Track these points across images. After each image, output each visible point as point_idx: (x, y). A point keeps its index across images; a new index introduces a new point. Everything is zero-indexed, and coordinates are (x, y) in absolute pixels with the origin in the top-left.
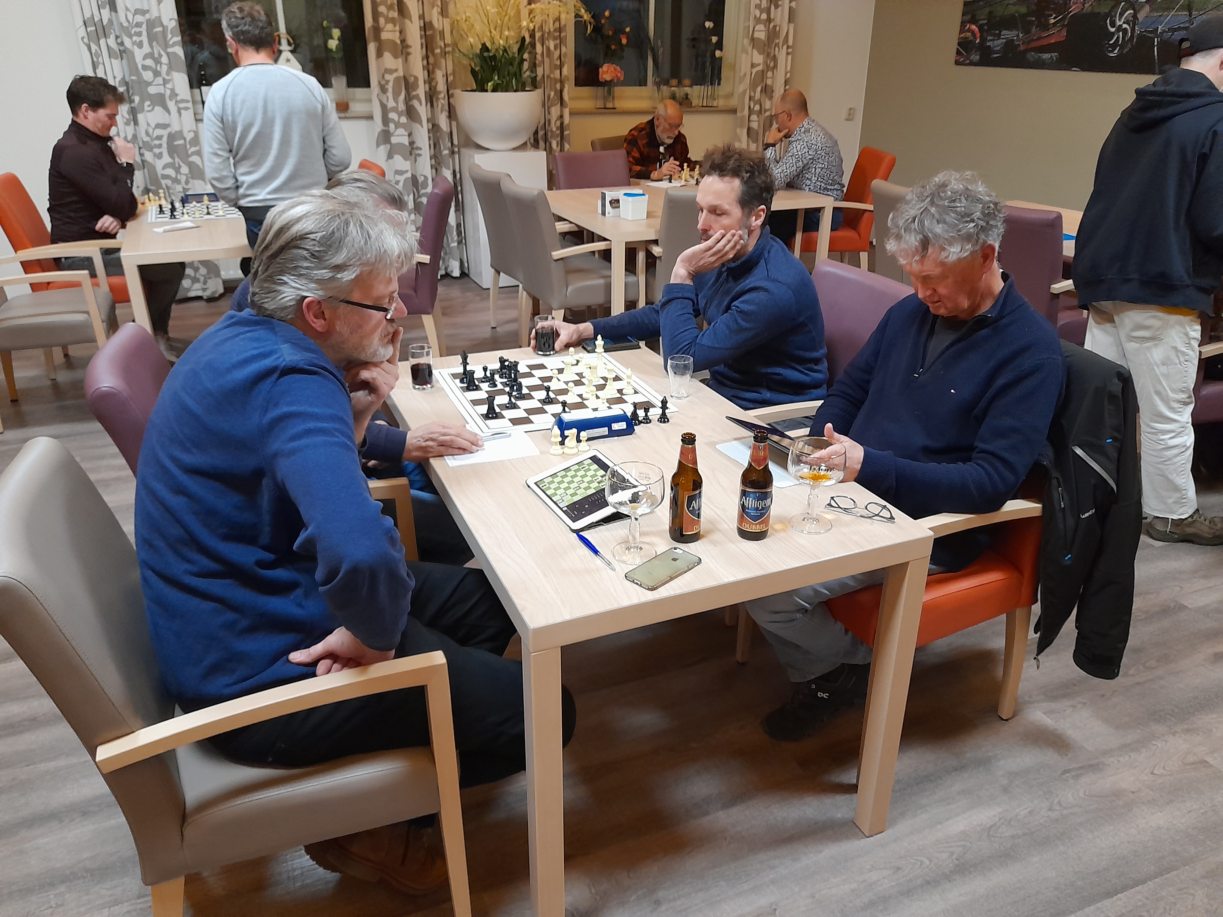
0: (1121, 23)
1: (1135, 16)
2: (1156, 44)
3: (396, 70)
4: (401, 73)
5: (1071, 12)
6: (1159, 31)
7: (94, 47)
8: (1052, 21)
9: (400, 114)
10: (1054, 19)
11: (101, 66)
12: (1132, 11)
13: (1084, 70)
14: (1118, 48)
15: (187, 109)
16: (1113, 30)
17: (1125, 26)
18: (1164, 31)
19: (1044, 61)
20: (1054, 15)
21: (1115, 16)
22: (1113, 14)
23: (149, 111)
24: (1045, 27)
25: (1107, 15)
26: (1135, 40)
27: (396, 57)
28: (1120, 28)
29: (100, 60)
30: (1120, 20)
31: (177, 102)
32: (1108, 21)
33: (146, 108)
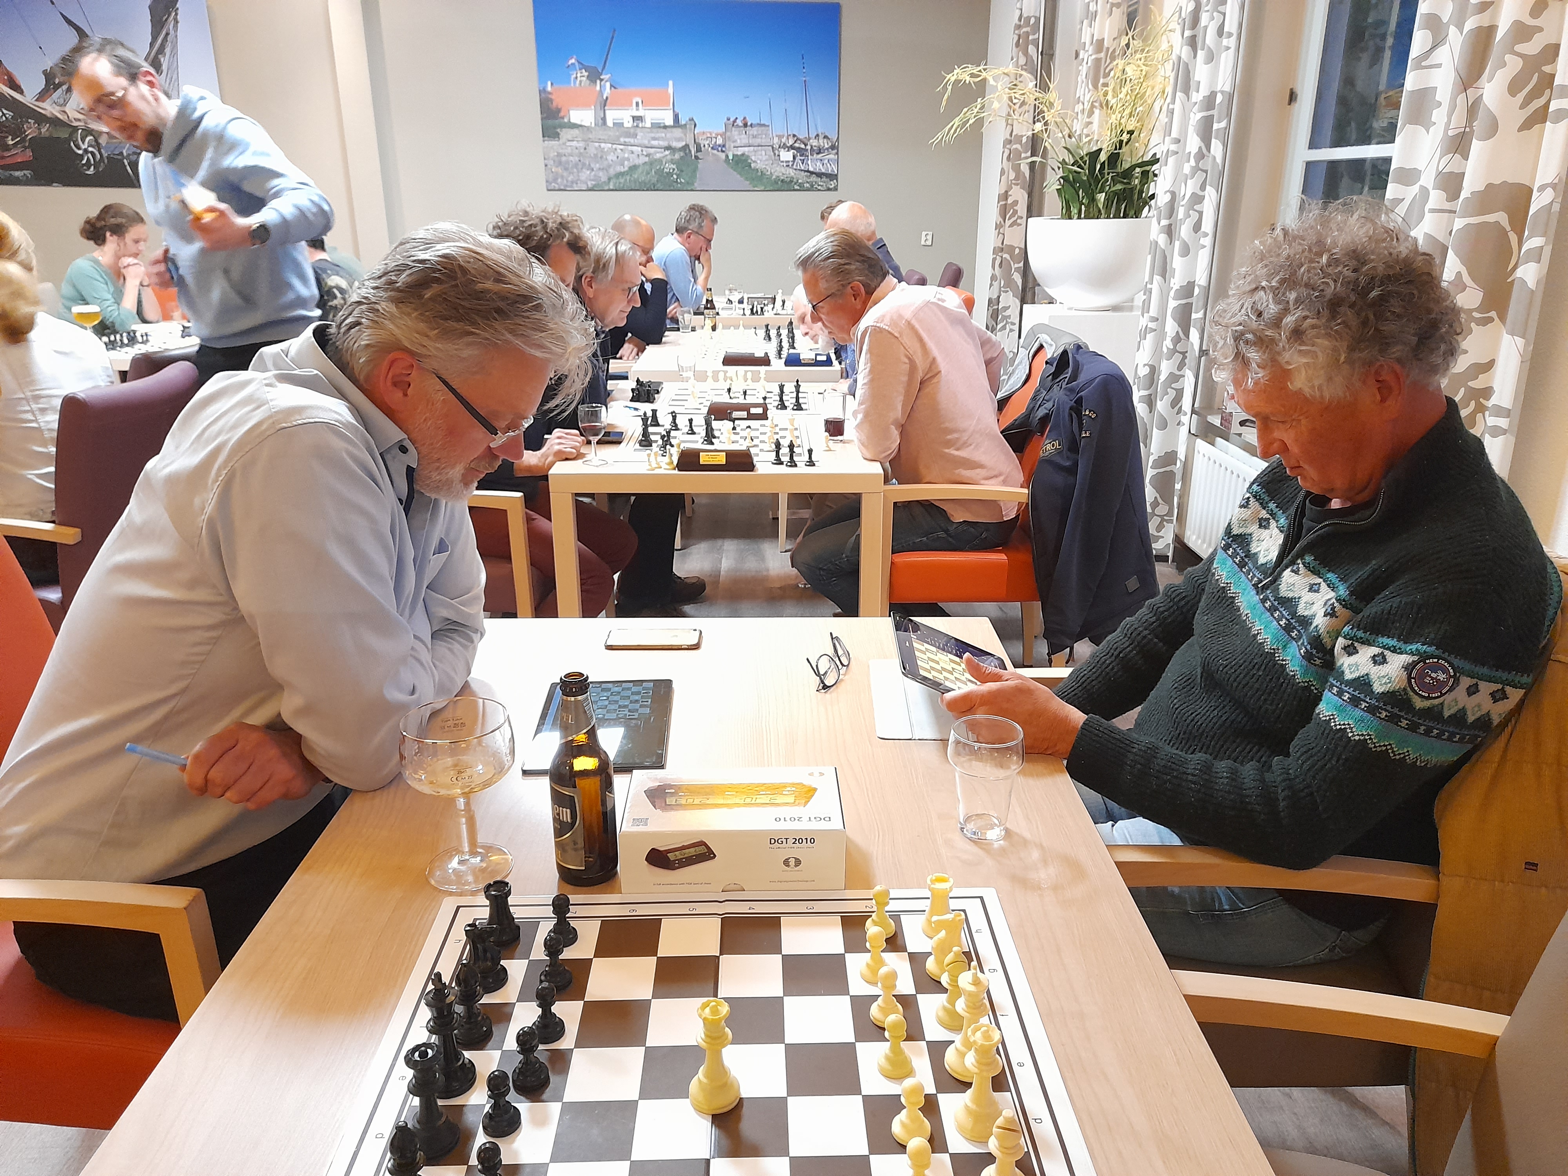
0: (86, 147)
1: (96, 141)
2: (126, 163)
5: (27, 136)
6: (125, 154)
8: (11, 143)
10: (12, 140)
12: (91, 138)
13: (65, 184)
14: (92, 167)
16: (80, 152)
17: (90, 149)
18: (129, 155)
19: (18, 178)
20: (10, 138)
21: (77, 140)
22: (74, 139)
24: (7, 148)
25: (67, 141)
26: (106, 161)
28: (86, 151)
30: (83, 143)
32: (72, 144)
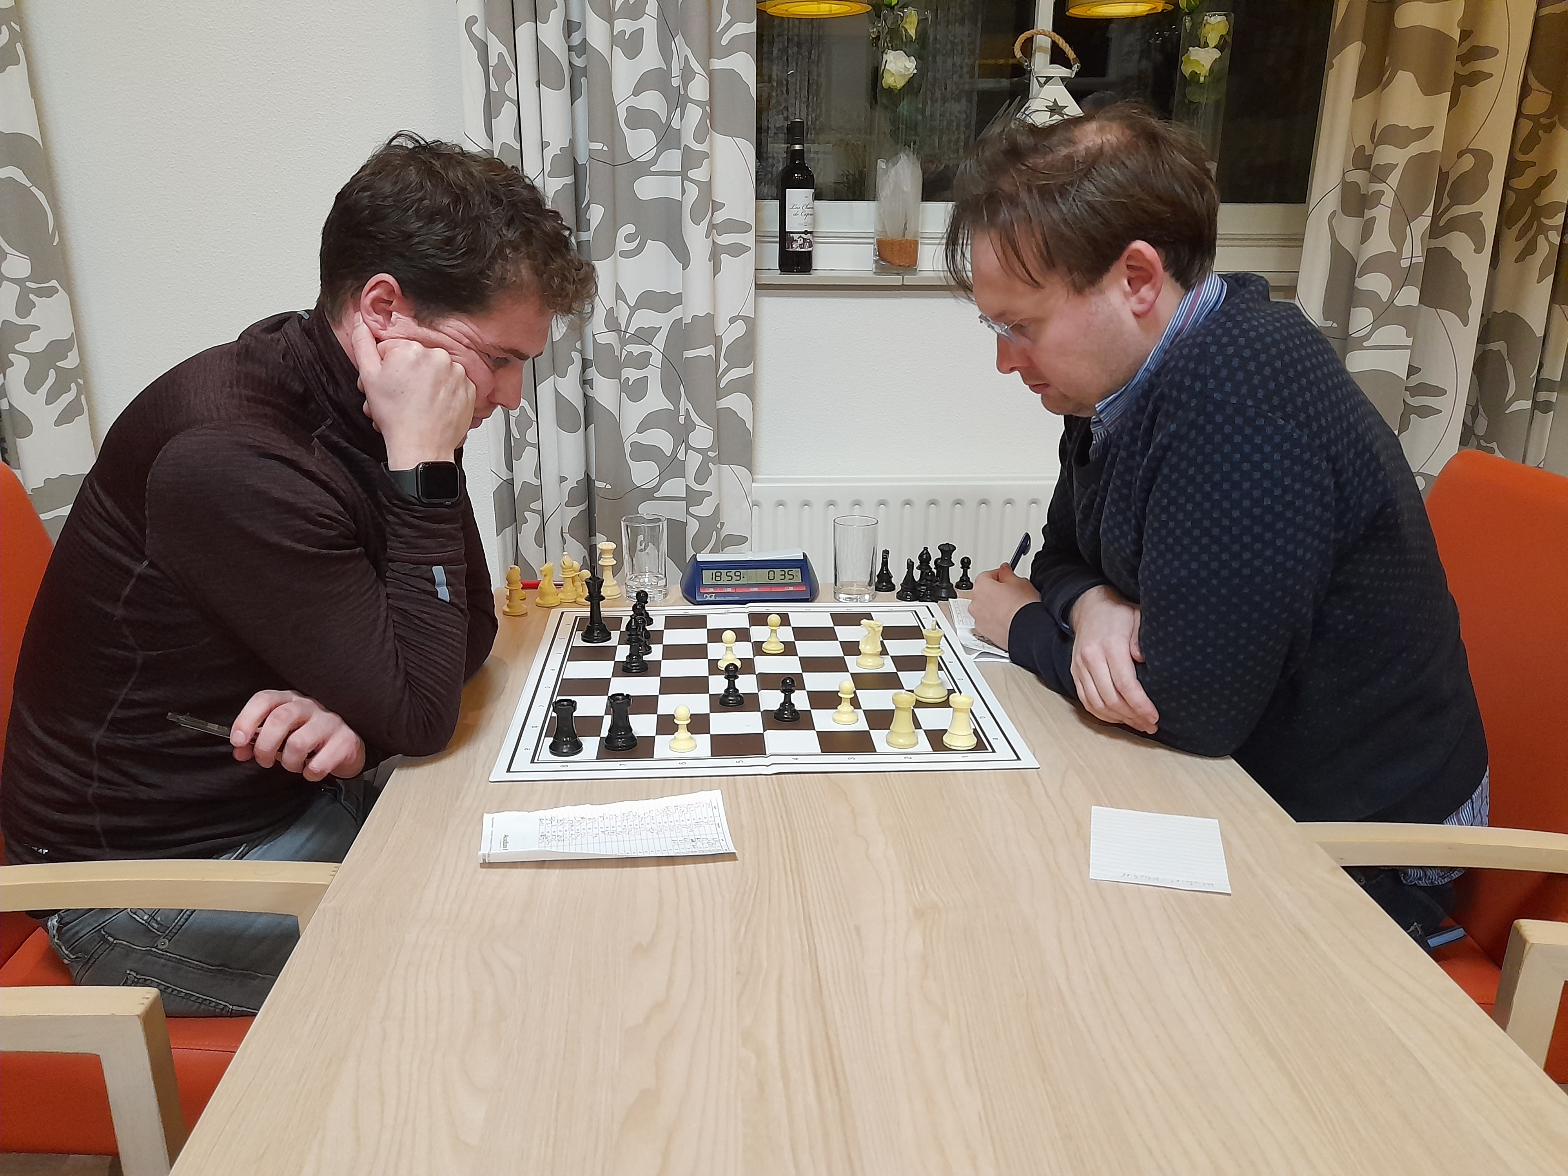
3: (1424, 132)
4: (1436, 142)
7: (496, 48)
9: (1401, 280)
11: (508, 111)
15: (737, 250)
23: (624, 254)
27: (1430, 88)
29: (510, 89)
31: (712, 226)
33: (622, 245)
